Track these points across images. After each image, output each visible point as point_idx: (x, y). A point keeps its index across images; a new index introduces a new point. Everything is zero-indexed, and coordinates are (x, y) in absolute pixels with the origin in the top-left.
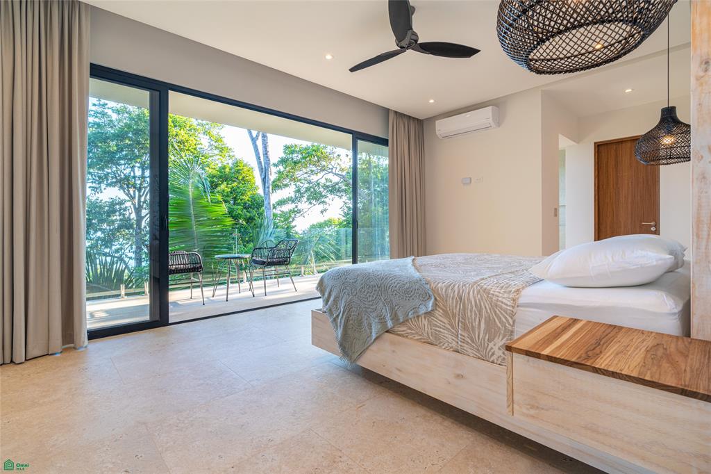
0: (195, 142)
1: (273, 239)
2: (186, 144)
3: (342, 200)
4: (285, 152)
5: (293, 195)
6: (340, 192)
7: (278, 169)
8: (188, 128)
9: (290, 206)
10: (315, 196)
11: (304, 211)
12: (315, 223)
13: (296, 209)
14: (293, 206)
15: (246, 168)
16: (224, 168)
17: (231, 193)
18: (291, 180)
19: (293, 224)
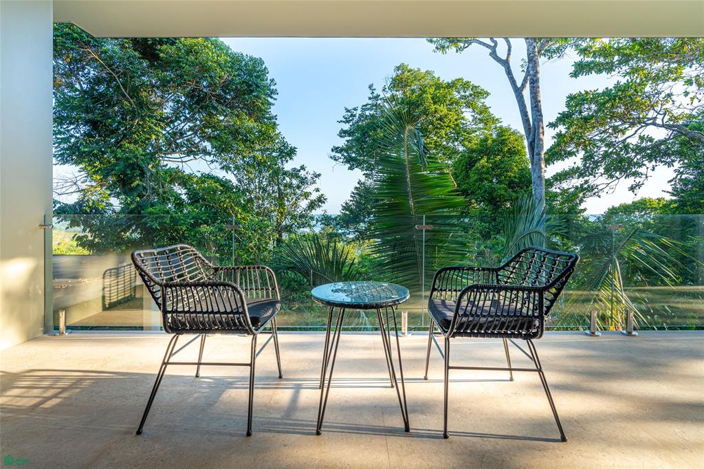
0: (456, 117)
1: (541, 230)
2: (445, 120)
3: (672, 169)
4: (568, 105)
5: (579, 163)
6: (669, 155)
7: (557, 130)
8: (448, 102)
9: (576, 182)
10: (620, 164)
11: (600, 188)
12: (617, 205)
13: (586, 186)
14: (581, 181)
15: (512, 138)
16: (486, 140)
17: (493, 169)
18: (578, 145)
19: (581, 207)
